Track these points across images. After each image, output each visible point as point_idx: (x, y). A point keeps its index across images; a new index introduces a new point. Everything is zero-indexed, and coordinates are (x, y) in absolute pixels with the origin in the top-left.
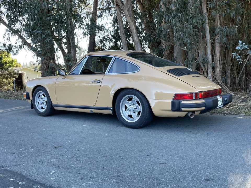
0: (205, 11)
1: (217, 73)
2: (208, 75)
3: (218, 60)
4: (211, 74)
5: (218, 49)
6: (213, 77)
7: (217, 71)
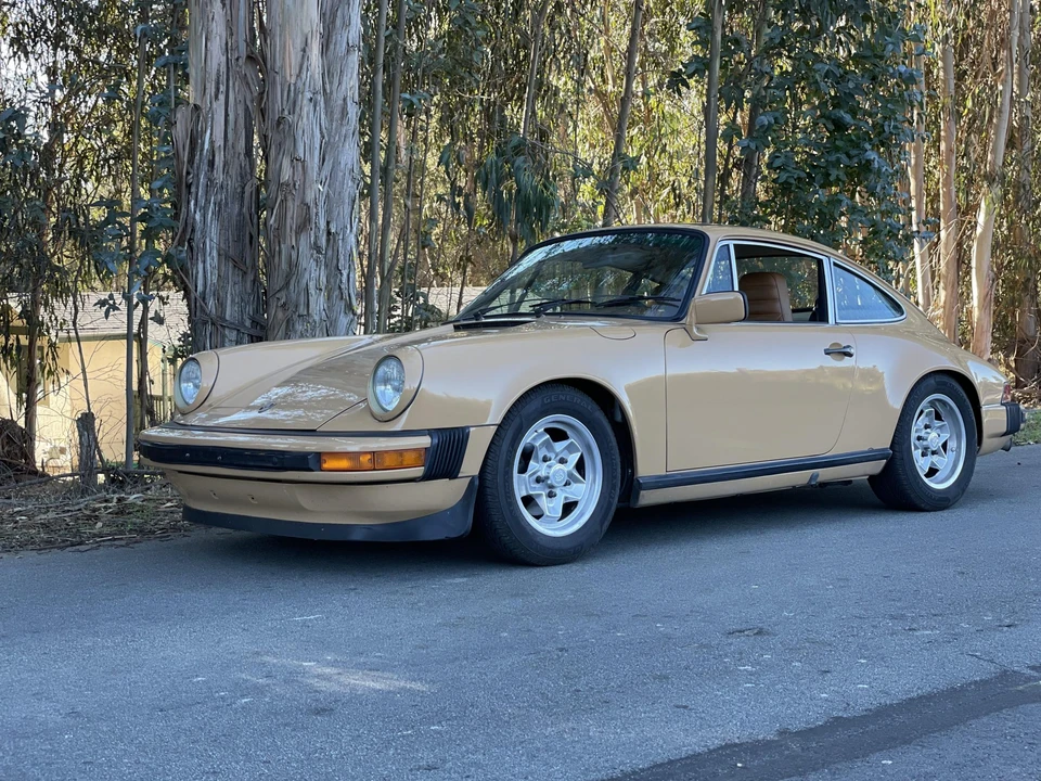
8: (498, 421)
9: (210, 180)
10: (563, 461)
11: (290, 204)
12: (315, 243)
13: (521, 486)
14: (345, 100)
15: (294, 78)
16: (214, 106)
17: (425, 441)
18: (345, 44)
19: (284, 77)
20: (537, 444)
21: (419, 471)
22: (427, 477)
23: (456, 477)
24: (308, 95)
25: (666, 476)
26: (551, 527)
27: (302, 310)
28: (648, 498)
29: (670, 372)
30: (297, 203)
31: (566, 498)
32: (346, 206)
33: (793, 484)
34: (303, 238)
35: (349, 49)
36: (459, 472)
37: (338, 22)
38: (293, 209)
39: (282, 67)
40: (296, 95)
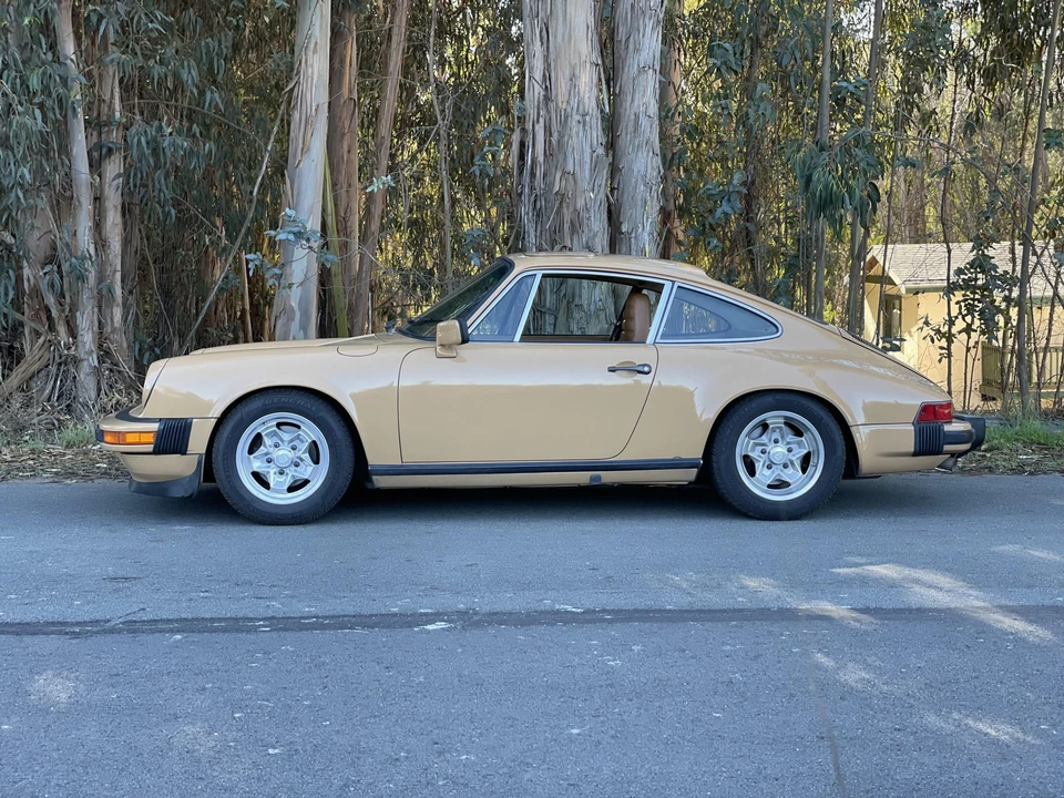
0: (69, 47)
1: (114, 330)
2: (75, 337)
3: (115, 271)
4: (93, 332)
5: (113, 218)
6: (100, 347)
7: (112, 320)
8: (219, 416)
9: (532, 189)
10: (294, 448)
11: (565, 210)
12: (587, 243)
13: (245, 465)
14: (637, 116)
15: (565, 104)
16: (537, 127)
17: (155, 426)
18: (636, 67)
19: (557, 104)
20: (263, 434)
21: (150, 448)
22: (157, 451)
23: (185, 454)
24: (577, 117)
25: (402, 466)
26: (278, 497)
27: (577, 301)
28: (381, 482)
29: (405, 383)
30: (571, 210)
31: (293, 476)
32: (639, 208)
33: (579, 482)
34: (575, 238)
35: (642, 70)
36: (186, 450)
37: (631, 47)
38: (567, 215)
39: (556, 96)
40: (566, 118)
